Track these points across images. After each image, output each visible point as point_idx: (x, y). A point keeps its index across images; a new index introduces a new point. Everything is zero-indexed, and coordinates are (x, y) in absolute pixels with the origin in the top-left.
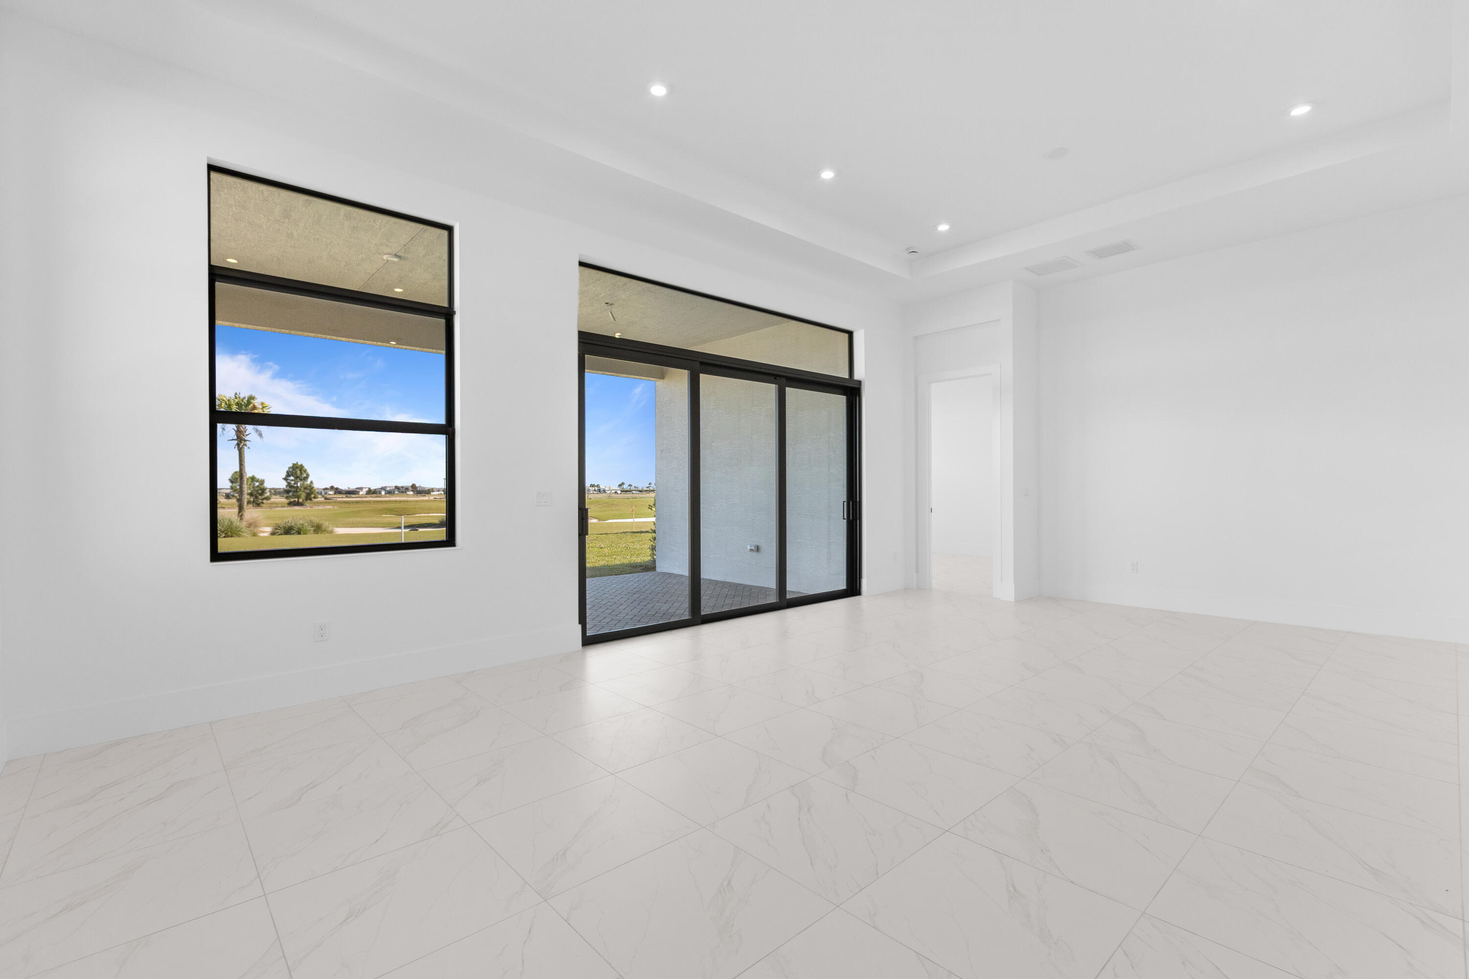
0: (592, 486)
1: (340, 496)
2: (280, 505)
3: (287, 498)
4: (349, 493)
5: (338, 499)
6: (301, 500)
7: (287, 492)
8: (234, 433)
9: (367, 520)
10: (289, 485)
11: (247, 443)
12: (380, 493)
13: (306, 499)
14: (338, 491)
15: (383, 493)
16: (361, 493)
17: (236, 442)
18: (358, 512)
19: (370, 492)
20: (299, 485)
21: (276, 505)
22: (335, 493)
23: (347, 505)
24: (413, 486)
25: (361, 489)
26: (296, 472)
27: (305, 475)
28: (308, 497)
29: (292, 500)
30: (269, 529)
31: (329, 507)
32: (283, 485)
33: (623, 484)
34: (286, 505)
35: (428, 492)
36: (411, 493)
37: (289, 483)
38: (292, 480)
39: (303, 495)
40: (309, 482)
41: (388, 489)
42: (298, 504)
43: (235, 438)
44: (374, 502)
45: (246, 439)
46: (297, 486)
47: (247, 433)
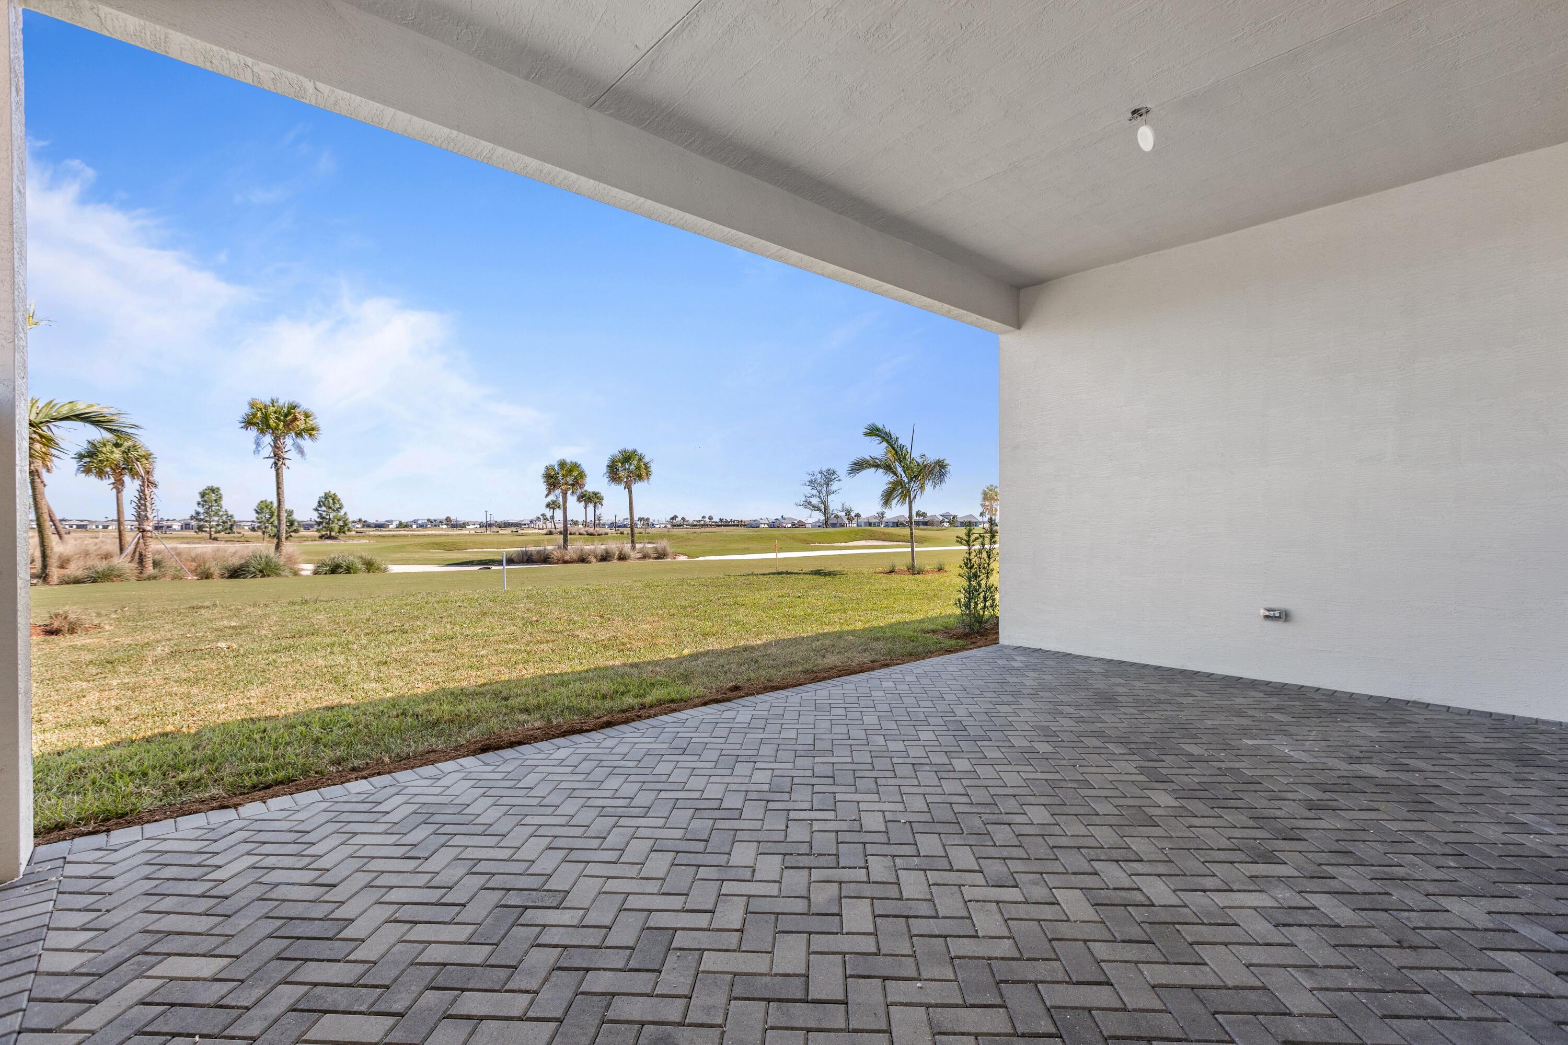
0: (640, 519)
1: (371, 529)
2: (310, 539)
3: (318, 531)
4: (379, 526)
5: (371, 533)
6: (333, 534)
7: (319, 524)
8: (271, 449)
9: (417, 556)
10: (321, 516)
11: (287, 462)
12: (411, 526)
13: (339, 532)
14: (367, 525)
15: (414, 526)
16: (391, 526)
17: (272, 460)
18: (402, 547)
19: (401, 525)
20: (331, 517)
21: (306, 539)
22: (363, 526)
23: (383, 539)
24: (448, 519)
25: (391, 522)
26: (329, 502)
27: (338, 506)
28: (341, 530)
29: (324, 533)
30: (311, 567)
31: (365, 541)
32: (315, 516)
33: (676, 517)
34: (317, 539)
35: (463, 526)
36: (445, 527)
37: (321, 514)
38: (324, 511)
39: (337, 528)
40: (342, 513)
41: (420, 522)
42: (330, 537)
43: (272, 455)
44: (412, 535)
45: (285, 456)
46: (330, 519)
47: (286, 450)
